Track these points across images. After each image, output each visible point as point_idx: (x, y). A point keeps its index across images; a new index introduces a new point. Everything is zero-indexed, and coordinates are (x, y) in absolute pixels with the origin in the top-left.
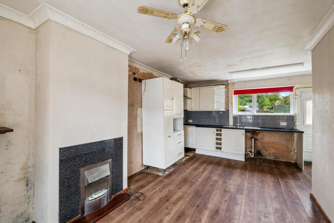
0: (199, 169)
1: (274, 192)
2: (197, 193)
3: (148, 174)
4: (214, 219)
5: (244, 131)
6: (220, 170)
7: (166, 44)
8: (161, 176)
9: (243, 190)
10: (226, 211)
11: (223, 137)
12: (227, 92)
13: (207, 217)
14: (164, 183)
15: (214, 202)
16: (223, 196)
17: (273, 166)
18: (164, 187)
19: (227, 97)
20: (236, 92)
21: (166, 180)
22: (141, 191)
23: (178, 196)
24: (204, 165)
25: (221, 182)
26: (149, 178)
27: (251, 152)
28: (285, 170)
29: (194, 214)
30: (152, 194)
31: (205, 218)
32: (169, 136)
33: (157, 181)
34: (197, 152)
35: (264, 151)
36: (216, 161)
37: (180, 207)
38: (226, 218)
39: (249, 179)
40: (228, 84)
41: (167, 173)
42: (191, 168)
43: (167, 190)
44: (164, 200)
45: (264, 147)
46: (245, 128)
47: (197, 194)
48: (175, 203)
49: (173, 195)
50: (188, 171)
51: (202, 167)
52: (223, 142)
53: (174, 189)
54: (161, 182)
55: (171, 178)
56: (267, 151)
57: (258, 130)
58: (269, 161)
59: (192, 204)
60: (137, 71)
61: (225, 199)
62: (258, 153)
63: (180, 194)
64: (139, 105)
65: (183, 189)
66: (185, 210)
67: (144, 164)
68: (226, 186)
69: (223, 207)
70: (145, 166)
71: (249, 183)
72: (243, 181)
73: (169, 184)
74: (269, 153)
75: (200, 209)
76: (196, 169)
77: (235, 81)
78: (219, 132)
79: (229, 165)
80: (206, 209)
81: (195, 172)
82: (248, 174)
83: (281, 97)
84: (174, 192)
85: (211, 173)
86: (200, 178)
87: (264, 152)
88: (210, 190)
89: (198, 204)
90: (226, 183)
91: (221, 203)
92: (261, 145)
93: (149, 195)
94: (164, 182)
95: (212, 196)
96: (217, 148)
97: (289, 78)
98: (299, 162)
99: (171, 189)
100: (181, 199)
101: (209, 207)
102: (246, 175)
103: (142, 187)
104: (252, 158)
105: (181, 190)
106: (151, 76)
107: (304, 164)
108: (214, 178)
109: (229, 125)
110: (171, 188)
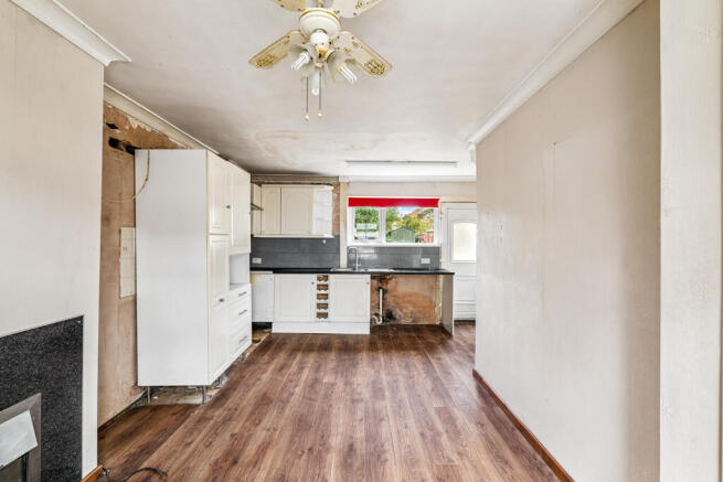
0: (289, 368)
1: (428, 379)
2: (300, 421)
3: (157, 408)
4: (351, 465)
5: (369, 276)
6: (331, 360)
7: (249, 66)
8: (197, 406)
9: (384, 392)
10: (367, 441)
11: (331, 292)
12: (337, 200)
13: (337, 467)
14: (212, 422)
15: (340, 430)
16: (352, 412)
17: (413, 334)
18: (215, 432)
19: (337, 210)
20: (353, 202)
21: (217, 413)
22: (145, 465)
23: (259, 442)
24: (299, 357)
25: (340, 384)
26: (165, 420)
27: (377, 315)
28: (431, 339)
29: (307, 471)
30: (186, 460)
31: (333, 473)
32: (221, 300)
33: (189, 422)
34: (275, 329)
35: (398, 310)
36: (318, 342)
37: (271, 468)
38: (372, 454)
39: (386, 367)
40: (339, 184)
41: (213, 393)
42: (272, 367)
43: (227, 436)
44: (225, 465)
45: (397, 304)
46: (370, 270)
47: (301, 424)
48: (256, 463)
49: (245, 444)
50: (265, 377)
51: (295, 362)
52: (330, 301)
53: (244, 427)
54: (202, 420)
55: (230, 403)
56: (401, 310)
57: (389, 274)
58: (406, 328)
59: (296, 450)
60: (120, 120)
61: (359, 417)
62: (389, 316)
63: (263, 437)
64: (126, 220)
65: (267, 422)
66: (284, 471)
67: (141, 383)
68: (353, 391)
69: (360, 434)
70: (145, 388)
71: (389, 374)
72: (378, 372)
73: (227, 420)
74: (405, 314)
75: (317, 455)
76: (282, 368)
77: (351, 179)
78: (323, 282)
79: (346, 346)
80: (328, 450)
81: (283, 375)
82: (382, 358)
83: (399, 216)
84: (246, 434)
85: (317, 370)
86: (296, 385)
87: (398, 313)
88: (325, 405)
89: (310, 445)
90: (351, 384)
91: (353, 428)
92: (394, 301)
93: (175, 467)
94: (212, 418)
95: (333, 419)
96: (319, 315)
97: (433, 183)
98: (445, 323)
99: (236, 431)
100: (267, 447)
101: (333, 444)
102: (378, 359)
103: (147, 450)
104: (380, 327)
105: (262, 425)
106: (162, 143)
107: (456, 325)
108: (325, 380)
109: (339, 267)
110: (236, 427)
